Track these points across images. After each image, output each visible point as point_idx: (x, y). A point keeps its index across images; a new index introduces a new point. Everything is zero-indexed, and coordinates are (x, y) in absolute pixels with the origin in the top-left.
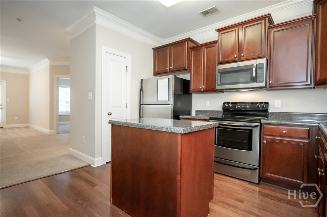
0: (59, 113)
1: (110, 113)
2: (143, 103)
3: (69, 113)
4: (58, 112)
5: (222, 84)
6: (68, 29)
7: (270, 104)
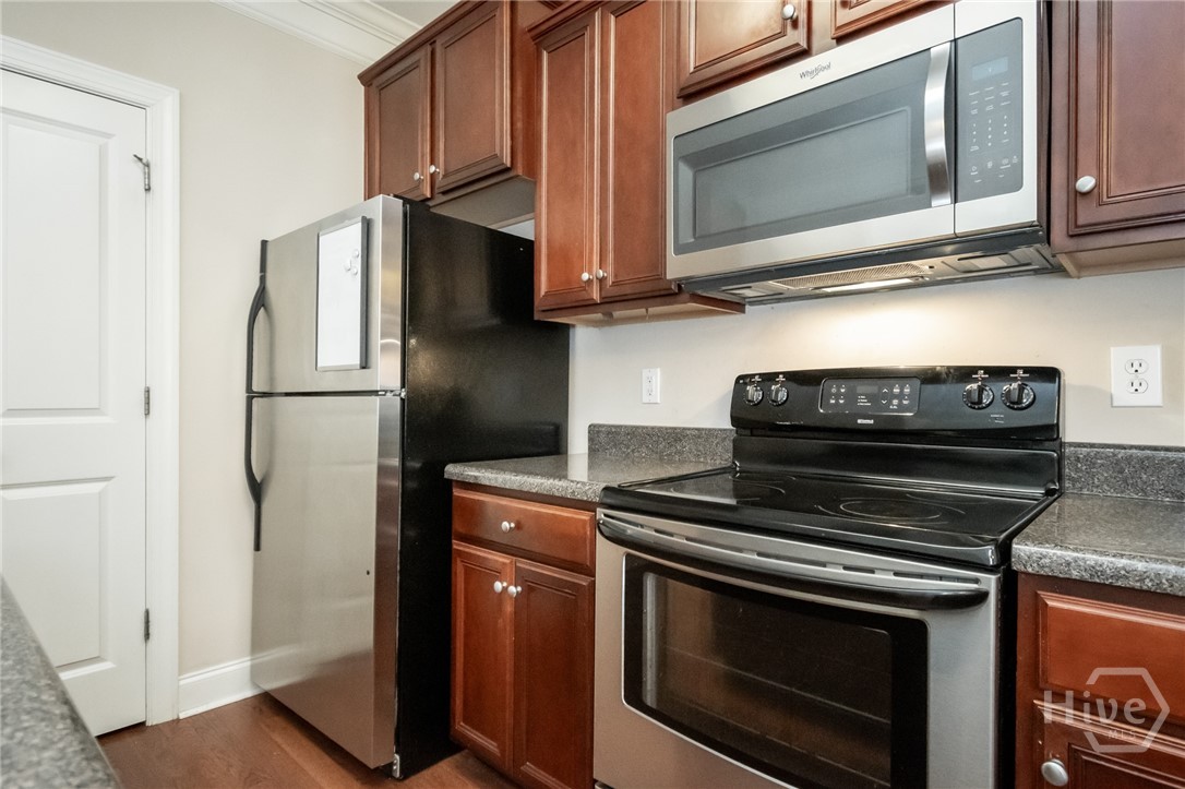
2: (272, 379)
5: (704, 239)
7: (1068, 378)
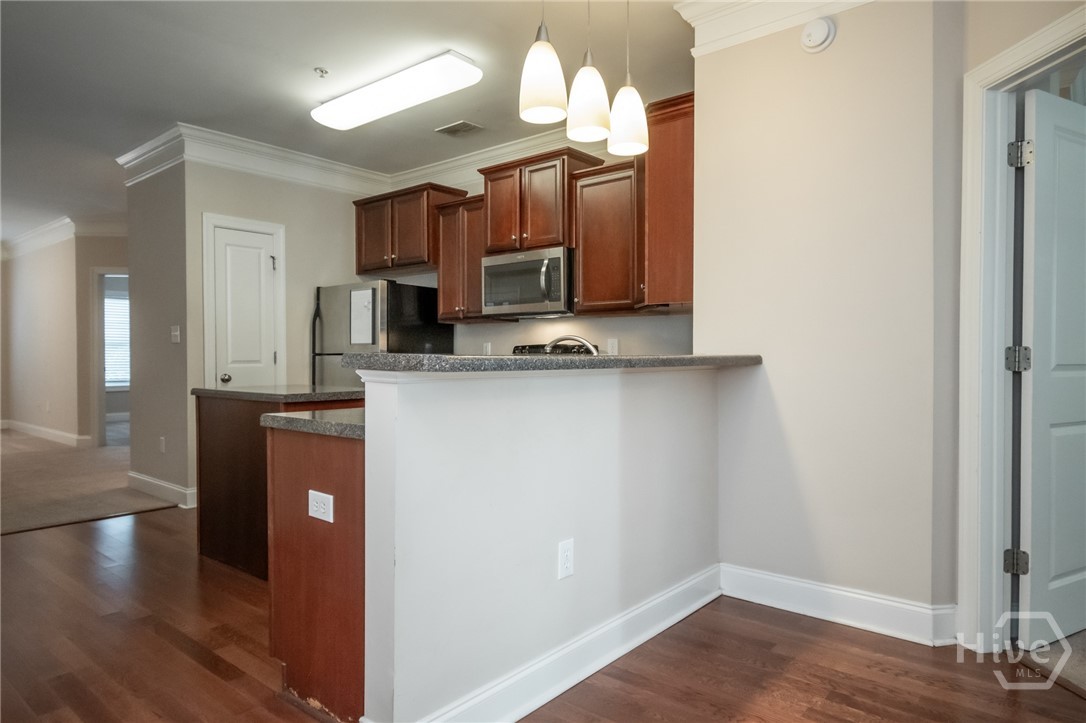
0: (107, 385)
1: (227, 377)
2: (321, 349)
3: (128, 384)
4: (102, 380)
6: (121, 160)
